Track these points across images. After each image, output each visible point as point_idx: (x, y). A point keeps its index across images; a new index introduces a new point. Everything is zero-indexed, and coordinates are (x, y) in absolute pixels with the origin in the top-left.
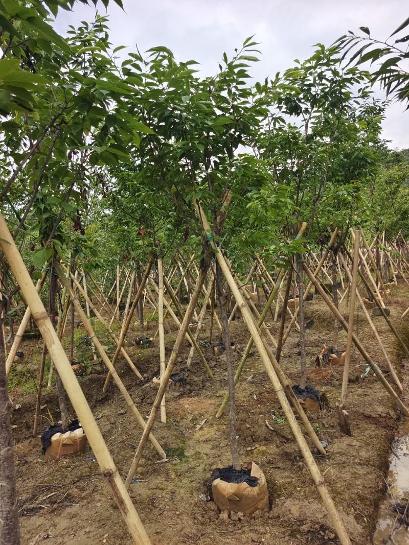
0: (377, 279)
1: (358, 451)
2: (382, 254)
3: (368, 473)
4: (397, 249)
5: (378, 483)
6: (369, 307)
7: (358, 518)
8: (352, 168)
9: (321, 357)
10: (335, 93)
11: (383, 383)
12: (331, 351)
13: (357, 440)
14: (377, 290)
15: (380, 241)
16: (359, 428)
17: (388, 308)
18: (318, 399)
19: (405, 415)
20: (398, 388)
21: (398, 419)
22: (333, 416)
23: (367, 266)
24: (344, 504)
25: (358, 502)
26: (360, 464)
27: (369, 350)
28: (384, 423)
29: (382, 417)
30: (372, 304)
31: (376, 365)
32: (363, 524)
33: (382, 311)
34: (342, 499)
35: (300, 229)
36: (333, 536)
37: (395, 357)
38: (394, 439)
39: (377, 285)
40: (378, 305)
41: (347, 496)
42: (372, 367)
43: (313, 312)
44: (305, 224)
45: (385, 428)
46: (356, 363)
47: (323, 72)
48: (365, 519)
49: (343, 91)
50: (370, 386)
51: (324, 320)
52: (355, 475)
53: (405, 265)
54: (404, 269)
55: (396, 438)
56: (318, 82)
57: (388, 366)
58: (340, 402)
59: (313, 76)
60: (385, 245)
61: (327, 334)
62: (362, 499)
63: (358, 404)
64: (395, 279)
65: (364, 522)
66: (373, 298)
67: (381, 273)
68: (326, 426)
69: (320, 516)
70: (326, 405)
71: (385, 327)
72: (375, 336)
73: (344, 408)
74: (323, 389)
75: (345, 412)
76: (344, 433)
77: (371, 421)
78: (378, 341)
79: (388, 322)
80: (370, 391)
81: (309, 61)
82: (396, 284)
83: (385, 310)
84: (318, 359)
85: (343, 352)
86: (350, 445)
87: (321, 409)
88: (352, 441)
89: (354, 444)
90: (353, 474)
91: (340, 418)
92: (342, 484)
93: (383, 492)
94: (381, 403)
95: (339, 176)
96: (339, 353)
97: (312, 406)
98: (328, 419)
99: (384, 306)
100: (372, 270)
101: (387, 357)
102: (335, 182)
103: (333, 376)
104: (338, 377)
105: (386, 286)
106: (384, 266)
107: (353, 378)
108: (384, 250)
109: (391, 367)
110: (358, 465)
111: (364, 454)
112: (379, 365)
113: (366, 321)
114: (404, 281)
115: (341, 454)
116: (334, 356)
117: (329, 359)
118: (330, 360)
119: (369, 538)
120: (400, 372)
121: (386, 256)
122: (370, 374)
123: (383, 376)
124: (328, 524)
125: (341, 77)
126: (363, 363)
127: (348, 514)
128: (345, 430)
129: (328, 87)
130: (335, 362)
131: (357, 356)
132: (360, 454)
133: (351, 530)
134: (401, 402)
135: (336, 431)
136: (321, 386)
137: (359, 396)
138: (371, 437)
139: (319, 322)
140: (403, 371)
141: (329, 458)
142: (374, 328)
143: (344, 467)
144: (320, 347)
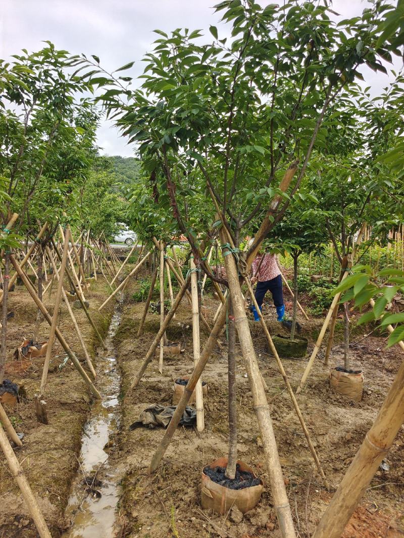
0: (80, 273)
1: (53, 437)
2: (86, 249)
3: (63, 456)
4: (99, 246)
5: (71, 463)
6: (71, 299)
7: (52, 499)
8: (66, 167)
9: (20, 349)
10: (59, 94)
11: (80, 370)
12: (31, 343)
13: (53, 428)
14: (79, 283)
15: (85, 238)
16: (55, 416)
17: (88, 301)
18: (16, 392)
19: (96, 398)
20: (92, 374)
21: (91, 402)
22: (30, 408)
23: (71, 260)
24: (39, 490)
25: (53, 484)
26: (55, 449)
27: (68, 341)
28: (79, 408)
29: (77, 402)
30: (74, 296)
31: (73, 354)
32: (57, 503)
33: (82, 304)
34: (38, 485)
35: (10, 219)
36: (27, 522)
37: (90, 347)
38: (86, 420)
39: (79, 279)
40: (79, 299)
41: (42, 482)
42: (70, 357)
43: (14, 304)
44: (16, 215)
45: (79, 412)
46: (56, 354)
47: (50, 70)
48: (59, 498)
49: (66, 94)
50: (67, 374)
51: (25, 312)
52: (51, 461)
53: (104, 262)
54: (103, 265)
55: (88, 420)
56: (43, 78)
57: (84, 355)
58: (38, 393)
59: (40, 70)
60: (89, 242)
61: (27, 326)
62: (56, 480)
63: (56, 393)
64: (95, 274)
65: (58, 500)
66: (75, 291)
67: (83, 268)
68: (23, 418)
69: (14, 507)
70: (24, 397)
71: (84, 319)
72: (75, 328)
73: (42, 398)
74: (22, 382)
75: (43, 402)
76: (41, 422)
77: (66, 407)
78: (77, 332)
79: (87, 314)
80: (67, 379)
81: (37, 55)
82: (96, 279)
83: (85, 303)
84: (17, 352)
85: (43, 343)
86: (47, 433)
87: (18, 402)
88: (49, 429)
89: (50, 431)
90: (48, 459)
91: (37, 409)
92: (38, 470)
93: (75, 469)
94: (76, 389)
95: (53, 172)
96: (38, 345)
97: (9, 400)
98: (26, 411)
99: (84, 300)
100: (75, 264)
101: (84, 346)
102: (49, 177)
103: (32, 368)
104: (37, 368)
105: (87, 280)
106: (87, 261)
107: (52, 368)
108: (88, 247)
109: (88, 355)
110: (53, 450)
111: (59, 439)
112: (76, 355)
113: (68, 312)
114: (103, 276)
115: (37, 443)
116: (34, 348)
117: (28, 351)
118: (29, 353)
119: (61, 513)
120: (94, 360)
121: (89, 252)
122: (68, 363)
123: (79, 364)
124: (23, 512)
125: (66, 81)
126: (63, 353)
127: (43, 498)
128: (43, 419)
129: (52, 86)
130: (34, 354)
131: (56, 347)
132: (56, 439)
133: (45, 512)
134: (94, 387)
135: (33, 422)
136: (19, 379)
137: (57, 385)
138: (66, 422)
139: (20, 314)
140: (97, 358)
141: (26, 448)
142: (75, 321)
143: (40, 455)
144: (20, 340)
